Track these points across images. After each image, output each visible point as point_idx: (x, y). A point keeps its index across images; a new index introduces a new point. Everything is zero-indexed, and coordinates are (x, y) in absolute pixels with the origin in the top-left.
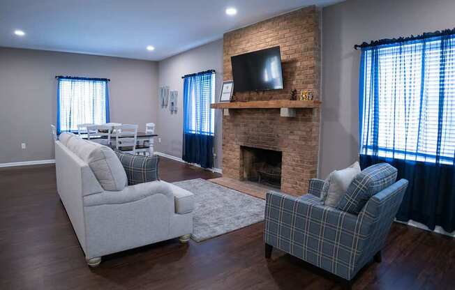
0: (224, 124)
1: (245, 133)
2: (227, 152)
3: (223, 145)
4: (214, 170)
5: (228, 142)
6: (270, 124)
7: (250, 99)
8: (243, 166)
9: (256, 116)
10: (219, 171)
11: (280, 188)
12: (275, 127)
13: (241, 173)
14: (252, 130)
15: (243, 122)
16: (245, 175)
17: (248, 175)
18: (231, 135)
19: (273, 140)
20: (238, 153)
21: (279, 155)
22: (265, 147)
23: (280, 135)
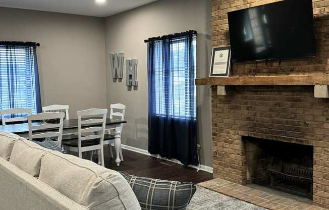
0: (214, 106)
1: (248, 119)
2: (220, 144)
3: (214, 134)
4: (199, 168)
5: (221, 131)
6: (292, 107)
7: (257, 72)
8: (246, 163)
9: (267, 95)
10: (207, 169)
11: (311, 198)
12: (300, 111)
13: (244, 174)
14: (261, 115)
15: (246, 103)
16: (248, 176)
17: (252, 176)
18: (226, 121)
19: (298, 130)
20: (238, 146)
21: (309, 150)
22: (284, 138)
23: (307, 122)
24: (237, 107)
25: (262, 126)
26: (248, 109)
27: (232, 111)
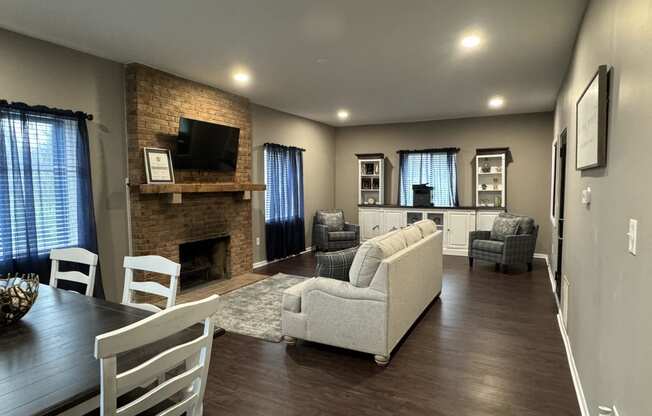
6: (218, 209)
12: (223, 211)
14: (197, 220)
19: (222, 225)
20: (175, 257)
23: (228, 219)
24: (173, 216)
25: (197, 230)
26: (185, 216)
27: (169, 221)
